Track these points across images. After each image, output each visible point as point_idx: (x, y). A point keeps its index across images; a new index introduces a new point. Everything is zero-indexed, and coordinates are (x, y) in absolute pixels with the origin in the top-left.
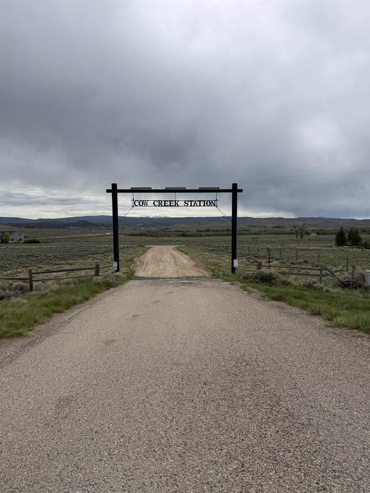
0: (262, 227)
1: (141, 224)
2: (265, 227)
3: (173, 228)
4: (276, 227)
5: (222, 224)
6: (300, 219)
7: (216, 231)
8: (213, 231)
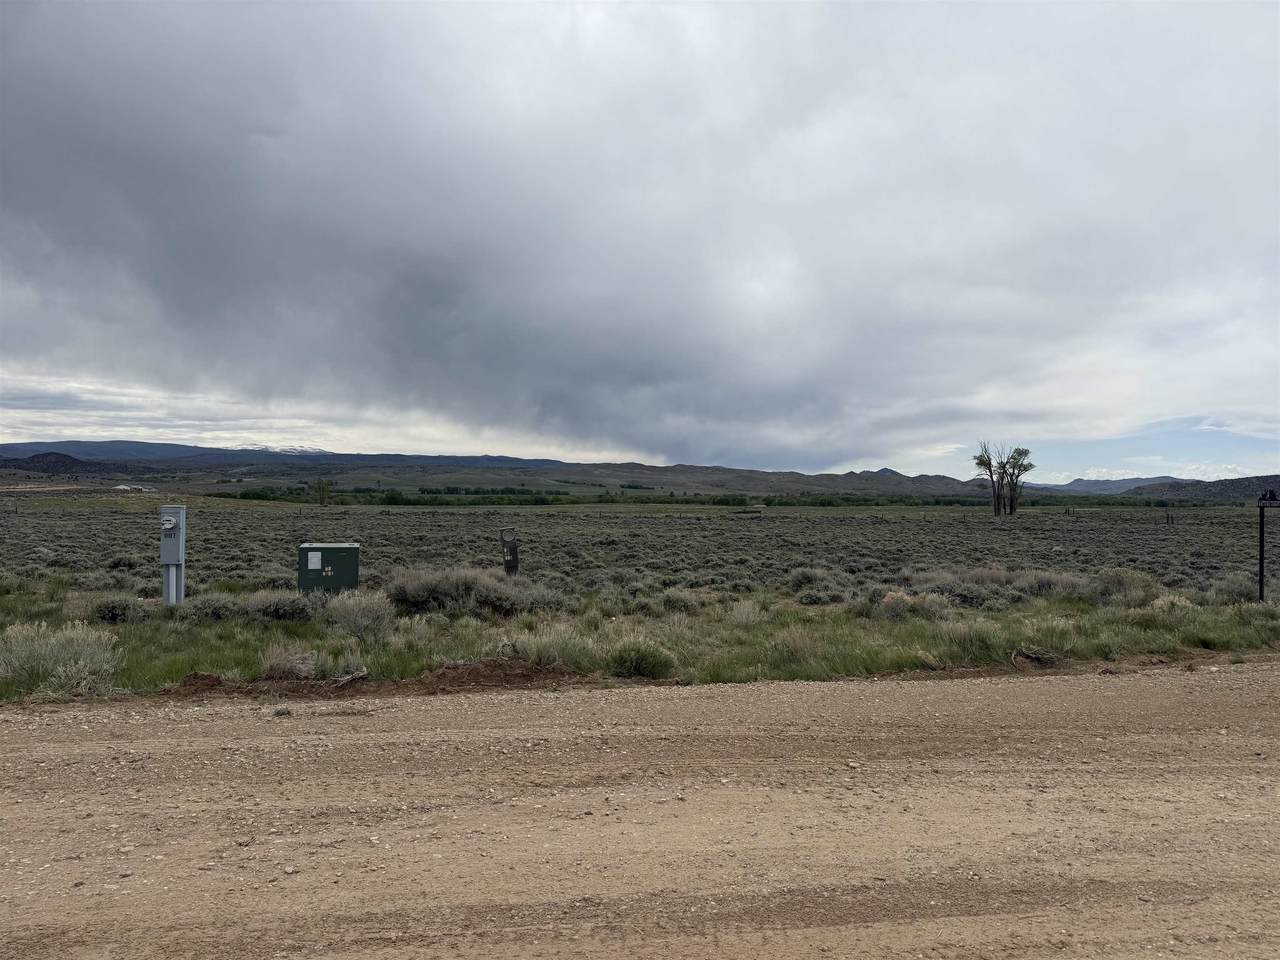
0: (594, 485)
1: (244, 469)
2: (600, 485)
3: (347, 482)
4: (630, 487)
5: (490, 475)
6: (680, 469)
7: (476, 492)
8: (468, 492)
